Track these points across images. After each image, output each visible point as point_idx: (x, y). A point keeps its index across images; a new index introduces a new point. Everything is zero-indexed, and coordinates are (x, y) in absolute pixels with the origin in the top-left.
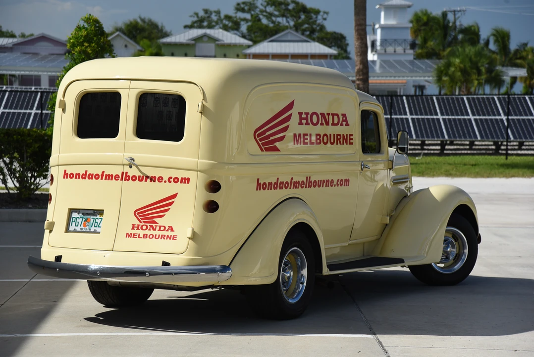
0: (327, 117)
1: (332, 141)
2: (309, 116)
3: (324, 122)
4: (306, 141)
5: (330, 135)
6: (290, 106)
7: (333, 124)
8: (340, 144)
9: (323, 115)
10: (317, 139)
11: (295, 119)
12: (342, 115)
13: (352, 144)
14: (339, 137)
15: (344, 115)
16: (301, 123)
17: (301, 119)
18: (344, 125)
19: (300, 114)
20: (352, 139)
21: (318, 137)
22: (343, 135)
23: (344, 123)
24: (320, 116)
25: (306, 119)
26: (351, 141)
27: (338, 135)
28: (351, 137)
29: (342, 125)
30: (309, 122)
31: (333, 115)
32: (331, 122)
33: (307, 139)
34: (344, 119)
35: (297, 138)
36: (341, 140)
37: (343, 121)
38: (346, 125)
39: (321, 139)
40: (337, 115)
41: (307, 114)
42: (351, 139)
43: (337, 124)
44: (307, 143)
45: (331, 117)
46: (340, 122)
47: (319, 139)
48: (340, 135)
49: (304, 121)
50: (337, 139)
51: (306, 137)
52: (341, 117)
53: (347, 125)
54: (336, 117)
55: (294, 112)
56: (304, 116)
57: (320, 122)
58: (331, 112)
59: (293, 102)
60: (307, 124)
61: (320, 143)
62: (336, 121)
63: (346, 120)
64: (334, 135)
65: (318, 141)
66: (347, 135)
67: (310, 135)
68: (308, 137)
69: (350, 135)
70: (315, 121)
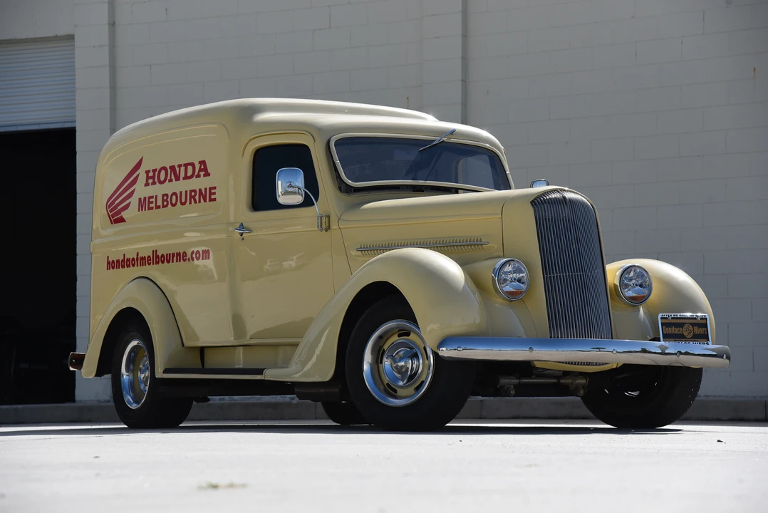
0: (177, 169)
1: (183, 201)
2: (157, 173)
3: (173, 177)
4: (151, 205)
5: (181, 193)
6: (138, 165)
7: (186, 178)
8: (195, 202)
9: (172, 168)
10: (163, 200)
11: (142, 179)
12: (200, 162)
13: (215, 200)
14: (193, 194)
15: (203, 163)
16: (147, 184)
17: (148, 178)
18: (202, 176)
19: (147, 172)
20: (214, 193)
21: (165, 198)
22: (200, 190)
23: (202, 173)
24: (169, 170)
25: (153, 177)
26: (213, 197)
27: (191, 191)
28: (213, 191)
29: (198, 176)
30: (156, 180)
31: (186, 165)
32: (182, 175)
33: (152, 202)
34: (202, 167)
35: (145, 204)
36: (197, 198)
37: (200, 170)
38: (205, 175)
39: (169, 200)
40: (193, 165)
41: (154, 171)
42: (211, 194)
43: (191, 177)
44: (152, 208)
45: (183, 169)
46: (196, 173)
47: (166, 200)
48: (195, 191)
49: (150, 181)
50: (191, 197)
51: (151, 200)
52: (197, 167)
53: (207, 174)
54: (190, 168)
55: (141, 172)
56: (151, 174)
57: (169, 178)
58: (183, 163)
59: (141, 160)
60: (154, 183)
61: (167, 206)
62: (190, 173)
63: (205, 169)
64: (186, 192)
65: (165, 203)
66: (206, 189)
67: (156, 196)
68: (153, 200)
69: (211, 189)
70: (162, 178)
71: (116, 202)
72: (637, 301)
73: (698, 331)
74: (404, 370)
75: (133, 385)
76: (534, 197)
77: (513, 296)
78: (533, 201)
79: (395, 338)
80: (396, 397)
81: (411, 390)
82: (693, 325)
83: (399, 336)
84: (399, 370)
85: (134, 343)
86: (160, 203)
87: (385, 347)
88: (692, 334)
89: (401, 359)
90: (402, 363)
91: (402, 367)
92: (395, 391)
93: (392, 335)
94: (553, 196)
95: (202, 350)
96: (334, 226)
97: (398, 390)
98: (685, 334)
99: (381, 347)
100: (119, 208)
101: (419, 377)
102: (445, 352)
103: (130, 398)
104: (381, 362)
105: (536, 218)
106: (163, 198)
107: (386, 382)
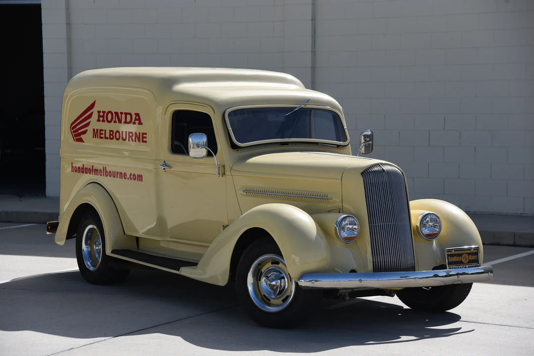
0: (120, 115)
1: (124, 138)
2: (105, 114)
3: (117, 120)
4: (102, 136)
5: (122, 132)
6: (92, 106)
7: (126, 122)
8: (133, 141)
9: (116, 113)
10: (110, 135)
11: (95, 116)
12: (136, 114)
13: (146, 142)
14: (131, 135)
15: (137, 115)
16: (99, 120)
17: (99, 116)
18: (137, 124)
19: (99, 112)
20: (146, 138)
21: (112, 133)
22: (136, 133)
23: (137, 122)
24: (114, 115)
25: (103, 116)
26: (144, 139)
27: (129, 133)
28: (145, 136)
29: (134, 123)
30: (105, 119)
31: (126, 114)
32: (123, 120)
33: (102, 134)
34: (137, 118)
35: (97, 134)
36: (134, 137)
37: (136, 119)
38: (139, 124)
39: (114, 135)
40: (130, 114)
41: (104, 112)
42: (143, 137)
43: (129, 123)
44: (102, 138)
45: (124, 116)
46: (133, 121)
47: (112, 135)
48: (132, 133)
49: (101, 119)
50: (129, 136)
51: (102, 132)
52: (134, 117)
53: (140, 123)
54: (128, 116)
55: (95, 110)
56: (101, 114)
57: (114, 120)
58: (124, 112)
59: (94, 103)
60: (103, 121)
61: (112, 139)
62: (128, 120)
63: (139, 119)
64: (126, 132)
65: (112, 137)
66: (139, 133)
67: (105, 130)
68: (103, 132)
69: (143, 134)
70: (109, 119)
71: (78, 127)
72: (431, 236)
73: (472, 258)
74: (275, 288)
75: (90, 254)
76: (363, 170)
77: (348, 240)
78: (362, 172)
79: (269, 265)
80: (269, 305)
81: (279, 301)
82: (469, 254)
83: (272, 263)
84: (272, 287)
85: (90, 226)
86: (108, 135)
87: (263, 270)
88: (468, 261)
89: (273, 280)
90: (274, 283)
91: (274, 285)
92: (270, 301)
93: (267, 263)
94: (376, 169)
95: (137, 239)
96: (228, 173)
97: (272, 300)
98: (463, 260)
99: (260, 270)
100: (80, 131)
101: (285, 293)
102: (303, 283)
103: (89, 263)
104: (260, 280)
105: (364, 183)
106: (110, 133)
107: (263, 294)
